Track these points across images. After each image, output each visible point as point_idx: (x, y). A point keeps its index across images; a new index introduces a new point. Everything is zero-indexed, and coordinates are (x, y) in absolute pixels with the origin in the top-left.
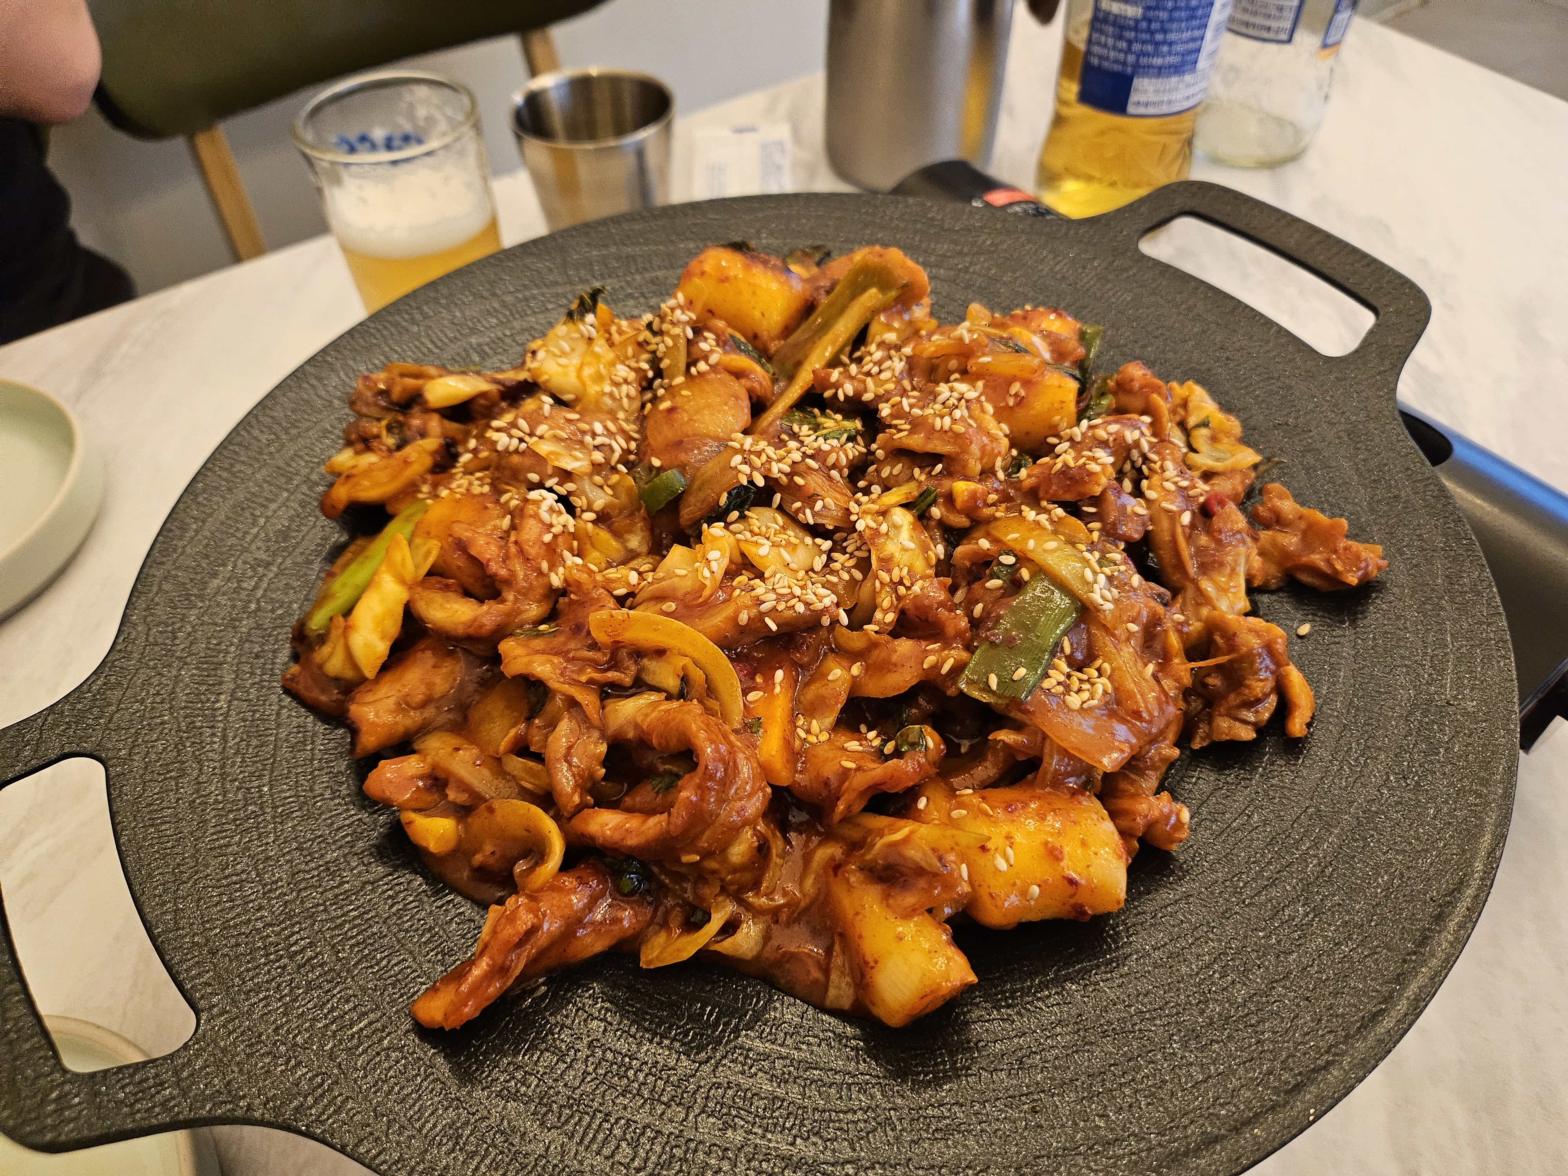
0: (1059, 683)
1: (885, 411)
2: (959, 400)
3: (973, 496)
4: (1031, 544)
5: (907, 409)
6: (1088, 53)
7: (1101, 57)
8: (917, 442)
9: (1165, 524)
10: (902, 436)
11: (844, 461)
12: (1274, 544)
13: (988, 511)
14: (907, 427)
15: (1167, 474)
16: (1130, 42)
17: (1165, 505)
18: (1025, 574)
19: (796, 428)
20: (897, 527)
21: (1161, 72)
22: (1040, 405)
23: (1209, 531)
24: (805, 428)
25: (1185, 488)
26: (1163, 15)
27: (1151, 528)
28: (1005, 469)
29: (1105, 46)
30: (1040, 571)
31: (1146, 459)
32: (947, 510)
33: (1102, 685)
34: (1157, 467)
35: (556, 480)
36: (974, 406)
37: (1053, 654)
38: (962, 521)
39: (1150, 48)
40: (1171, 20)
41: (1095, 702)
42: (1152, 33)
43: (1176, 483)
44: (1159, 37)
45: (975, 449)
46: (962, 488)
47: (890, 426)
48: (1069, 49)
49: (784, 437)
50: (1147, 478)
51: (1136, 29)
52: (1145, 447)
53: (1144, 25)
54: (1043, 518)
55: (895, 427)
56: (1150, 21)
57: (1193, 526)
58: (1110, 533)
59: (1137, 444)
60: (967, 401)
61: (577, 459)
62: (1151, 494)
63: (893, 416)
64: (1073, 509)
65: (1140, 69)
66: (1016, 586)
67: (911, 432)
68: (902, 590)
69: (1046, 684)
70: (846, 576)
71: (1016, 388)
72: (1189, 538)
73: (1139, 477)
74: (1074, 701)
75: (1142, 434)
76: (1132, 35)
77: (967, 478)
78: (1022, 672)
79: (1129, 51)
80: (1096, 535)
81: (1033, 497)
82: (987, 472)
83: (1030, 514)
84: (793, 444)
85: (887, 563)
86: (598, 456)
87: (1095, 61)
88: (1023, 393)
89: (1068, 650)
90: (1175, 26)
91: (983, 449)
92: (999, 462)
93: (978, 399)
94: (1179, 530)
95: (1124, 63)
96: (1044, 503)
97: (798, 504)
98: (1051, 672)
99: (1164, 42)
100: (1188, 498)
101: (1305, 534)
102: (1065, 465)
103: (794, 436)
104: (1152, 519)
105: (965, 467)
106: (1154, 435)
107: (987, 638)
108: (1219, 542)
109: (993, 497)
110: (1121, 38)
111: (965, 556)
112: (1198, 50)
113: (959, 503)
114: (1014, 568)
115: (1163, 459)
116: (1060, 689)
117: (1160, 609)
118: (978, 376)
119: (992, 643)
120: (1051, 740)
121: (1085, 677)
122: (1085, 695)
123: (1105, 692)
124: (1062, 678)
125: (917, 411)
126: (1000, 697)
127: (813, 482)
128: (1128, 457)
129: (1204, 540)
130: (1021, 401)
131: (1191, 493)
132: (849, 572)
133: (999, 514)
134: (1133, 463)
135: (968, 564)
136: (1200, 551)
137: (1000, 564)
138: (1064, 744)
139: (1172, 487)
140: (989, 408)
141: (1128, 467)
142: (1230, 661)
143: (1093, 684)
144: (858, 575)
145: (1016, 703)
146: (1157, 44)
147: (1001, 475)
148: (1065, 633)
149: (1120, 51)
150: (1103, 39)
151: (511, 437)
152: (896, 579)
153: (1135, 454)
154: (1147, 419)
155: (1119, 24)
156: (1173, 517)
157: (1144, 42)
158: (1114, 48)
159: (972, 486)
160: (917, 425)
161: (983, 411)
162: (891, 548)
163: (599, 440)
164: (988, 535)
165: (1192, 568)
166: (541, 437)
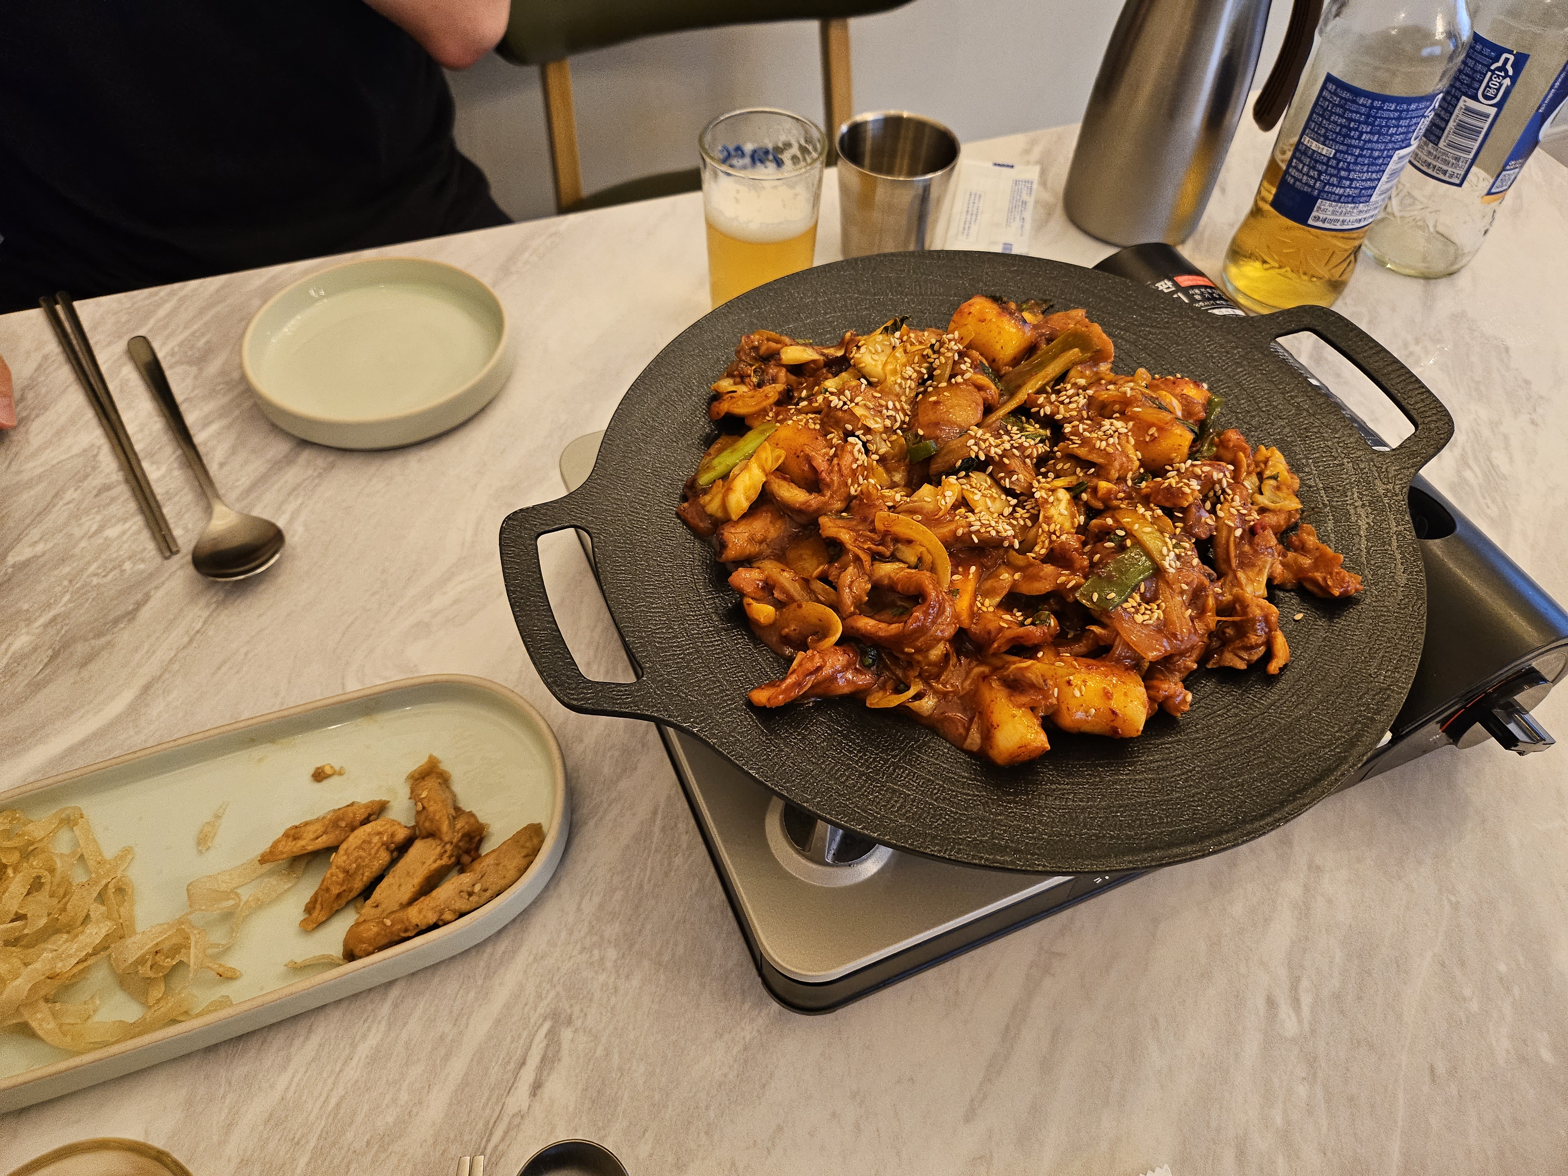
0: (1133, 607)
1: (1068, 429)
2: (1115, 432)
3: (1109, 491)
4: (1136, 526)
5: (1081, 431)
7: (1296, 179)
8: (1082, 452)
9: (1224, 533)
10: (1074, 446)
11: (1035, 455)
12: (1296, 561)
13: (1115, 503)
14: (1079, 442)
15: (1234, 504)
16: (1320, 173)
17: (1226, 521)
18: (1129, 543)
19: (1009, 427)
20: (1059, 500)
21: (1341, 199)
22: (1165, 444)
23: (1251, 543)
24: (1015, 428)
25: (1244, 515)
26: (1350, 159)
27: (1215, 533)
28: (1133, 480)
29: (1301, 171)
30: (1138, 543)
31: (1224, 492)
32: (1092, 497)
33: (1158, 614)
34: (1229, 498)
35: (862, 432)
36: (1123, 437)
37: (1133, 590)
38: (1099, 505)
39: (1335, 180)
40: (1356, 163)
41: (1151, 622)
42: (1339, 170)
43: (1238, 510)
44: (1343, 173)
45: (1117, 464)
46: (1103, 485)
47: (1069, 439)
49: (1002, 432)
50: (1221, 503)
52: (1225, 484)
53: (1333, 163)
54: (1148, 514)
55: (1071, 440)
56: (1339, 161)
57: (1242, 537)
58: (1188, 532)
59: (1220, 481)
60: (1119, 434)
61: (877, 423)
62: (1221, 514)
63: (1072, 433)
64: (1169, 512)
65: (1323, 194)
66: (1122, 548)
67: (1081, 446)
68: (1054, 537)
69: (1125, 605)
70: (1022, 523)
71: (1153, 431)
72: (1238, 545)
73: (1217, 501)
74: (1139, 618)
75: (1226, 476)
76: (1323, 168)
77: (1108, 481)
78: (1113, 595)
79: (1319, 179)
80: (1178, 531)
81: (1146, 500)
82: (1121, 479)
83: (1141, 509)
84: (1006, 438)
85: (1048, 520)
86: (888, 423)
87: (1291, 181)
88: (1156, 435)
89: (1142, 590)
90: (1358, 168)
91: (1121, 465)
92: (1130, 475)
93: (1126, 434)
94: (1232, 539)
95: (1313, 187)
96: (1152, 505)
97: (1002, 475)
98: (1129, 599)
99: (1347, 179)
100: (1244, 522)
102: (1171, 485)
103: (1008, 433)
104: (1216, 529)
105: (1108, 473)
106: (1233, 478)
107: (1098, 573)
108: (1256, 551)
109: (1121, 495)
110: (1314, 168)
111: (1096, 526)
113: (1100, 494)
114: (1123, 538)
115: (1234, 494)
116: (1133, 610)
117: (1207, 582)
118: (1131, 419)
119: (1100, 576)
120: (1121, 637)
121: (1149, 608)
122: (1147, 617)
123: (1158, 618)
124: (1135, 604)
125: (1087, 434)
126: (1097, 606)
127: (1014, 463)
128: (1213, 488)
129: (1247, 548)
130: (1154, 439)
131: (1247, 518)
132: (1024, 520)
133: (1122, 506)
134: (1215, 492)
135: (1096, 530)
136: (1242, 555)
137: (1116, 534)
138: (1128, 640)
139: (1235, 512)
140: (1132, 441)
141: (1211, 494)
142: (1241, 621)
143: (1152, 612)
144: (1029, 523)
145: (1106, 612)
146: (1341, 178)
147: (1130, 483)
148: (1143, 580)
149: (1312, 177)
151: (840, 400)
152: (1052, 531)
153: (1217, 486)
154: (1231, 467)
155: (1314, 159)
156: (1231, 530)
157: (1332, 175)
158: (1307, 175)
159: (1110, 485)
160: (1085, 442)
161: (1128, 442)
162: (1053, 511)
163: (891, 413)
164: (1113, 517)
165: (1234, 562)
166: (857, 404)
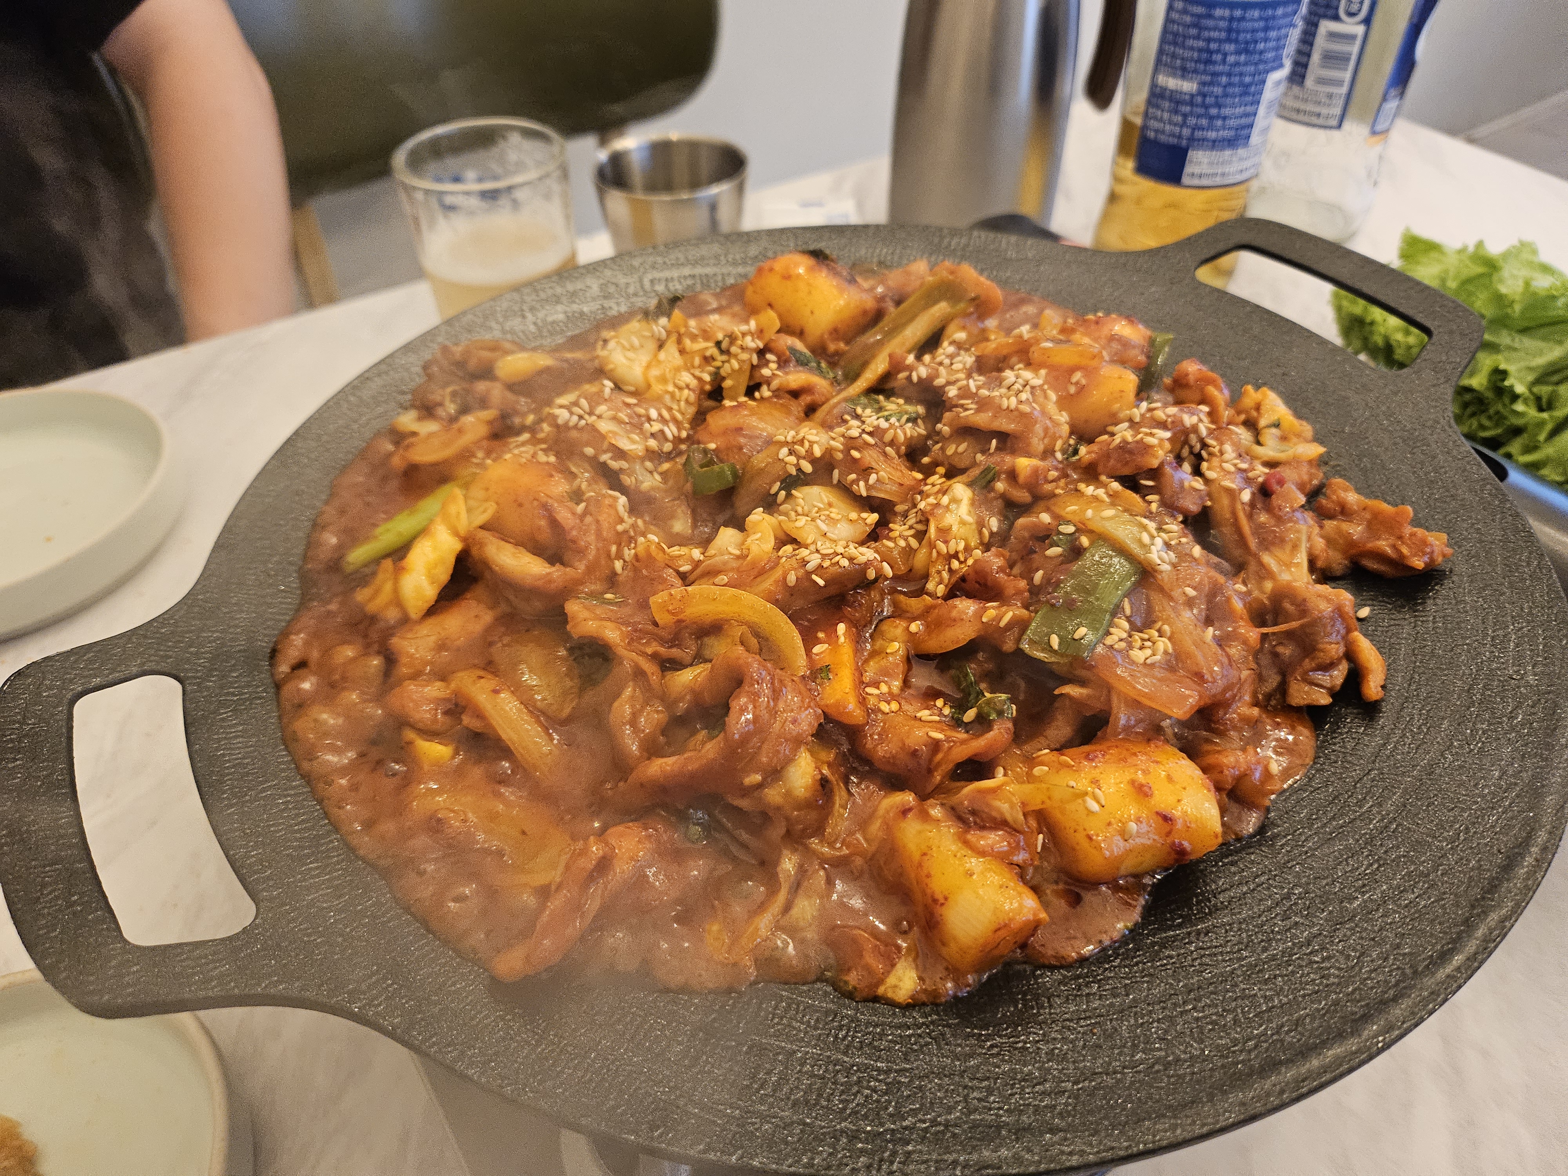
0: (1121, 640)
1: (952, 393)
3: (1035, 471)
4: (1089, 513)
5: (973, 390)
6: (1144, 127)
7: (1157, 131)
8: (983, 420)
9: (1225, 501)
10: (969, 414)
11: (901, 438)
12: (1339, 531)
13: (1048, 487)
14: (974, 406)
15: (1226, 456)
16: (1185, 116)
17: (1223, 483)
18: (1085, 541)
19: (859, 410)
20: (955, 501)
21: (1215, 145)
22: (1098, 397)
23: (1269, 509)
24: (868, 410)
25: (1245, 471)
26: (1218, 90)
27: (1210, 503)
28: (1064, 452)
29: (1161, 120)
30: (1100, 538)
31: (1204, 445)
32: (1010, 484)
33: (1163, 644)
34: (1216, 450)
35: (610, 455)
36: (1038, 392)
37: (1114, 614)
38: (1022, 496)
39: (1204, 122)
40: (1226, 95)
41: (1158, 658)
42: (1207, 107)
43: (1235, 465)
44: (1214, 111)
45: (1037, 430)
46: (1024, 464)
47: (956, 406)
48: (1126, 126)
49: (846, 418)
50: (1207, 461)
51: (1191, 103)
52: (1204, 432)
53: (1199, 99)
54: (1101, 492)
55: (961, 406)
56: (1204, 96)
57: (1252, 504)
58: (1170, 507)
59: (1195, 429)
60: (1032, 387)
61: (633, 442)
62: (1211, 474)
63: (960, 397)
64: (1131, 483)
65: (1194, 142)
66: (1076, 552)
67: (978, 411)
69: (1109, 641)
70: (902, 543)
71: (1077, 377)
72: (1250, 517)
73: (1197, 460)
74: (1139, 655)
75: (1201, 420)
76: (1188, 109)
77: (1030, 456)
78: (1083, 631)
79: (1184, 124)
80: (1154, 507)
81: (1091, 473)
82: (1048, 453)
83: (1090, 490)
84: (853, 423)
85: (944, 533)
86: (653, 443)
87: (1151, 135)
88: (1083, 382)
89: (1128, 611)
90: (1229, 101)
91: (1044, 431)
92: (1059, 444)
93: (1041, 387)
94: (1239, 507)
95: (1180, 137)
96: (1103, 478)
97: (854, 478)
98: (1112, 630)
99: (1218, 117)
101: (1370, 526)
102: (1124, 441)
103: (856, 416)
104: (1211, 496)
105: (1027, 445)
106: (1213, 422)
107: (1048, 602)
108: (1280, 520)
109: (1054, 474)
110: (1176, 112)
111: (1025, 528)
112: (1251, 126)
113: (1021, 479)
114: (1072, 538)
116: (1123, 645)
117: (1221, 579)
118: (1041, 366)
119: (1053, 605)
120: (1119, 692)
121: (1146, 637)
122: (1148, 652)
123: (1166, 651)
124: (1125, 635)
125: (983, 393)
126: (1062, 655)
127: (870, 457)
128: (1186, 442)
129: (1264, 517)
130: (1081, 390)
131: (1250, 475)
132: (906, 540)
133: (1059, 491)
134: (1191, 447)
135: (1026, 534)
136: (1261, 528)
137: (1060, 533)
138: (1132, 694)
139: (1232, 469)
140: (1052, 396)
141: (1185, 452)
142: (1301, 626)
143: (1155, 643)
144: (915, 544)
145: (1078, 661)
146: (1212, 118)
147: (1059, 456)
148: (1127, 595)
149: (1175, 125)
150: (1159, 113)
151: (571, 413)
152: (952, 552)
153: (1193, 439)
154: (1205, 408)
155: (1176, 99)
156: (1233, 494)
157: (1199, 116)
158: (1170, 122)
159: (1035, 462)
160: (983, 404)
161: (1046, 397)
162: (950, 520)
164: (1048, 510)
165: (1253, 543)
166: (600, 416)
